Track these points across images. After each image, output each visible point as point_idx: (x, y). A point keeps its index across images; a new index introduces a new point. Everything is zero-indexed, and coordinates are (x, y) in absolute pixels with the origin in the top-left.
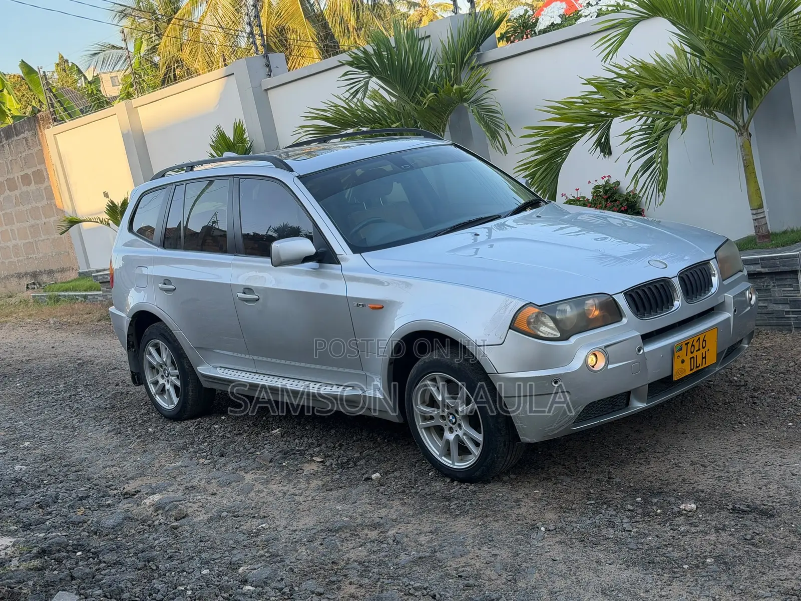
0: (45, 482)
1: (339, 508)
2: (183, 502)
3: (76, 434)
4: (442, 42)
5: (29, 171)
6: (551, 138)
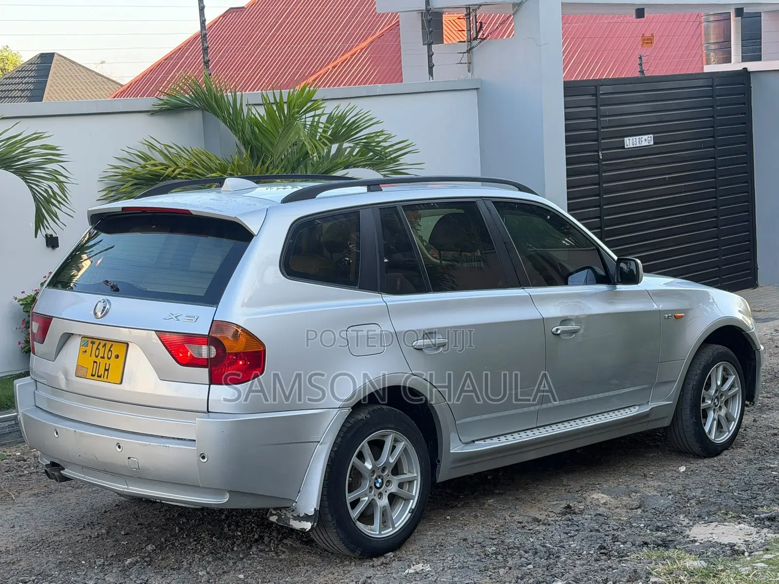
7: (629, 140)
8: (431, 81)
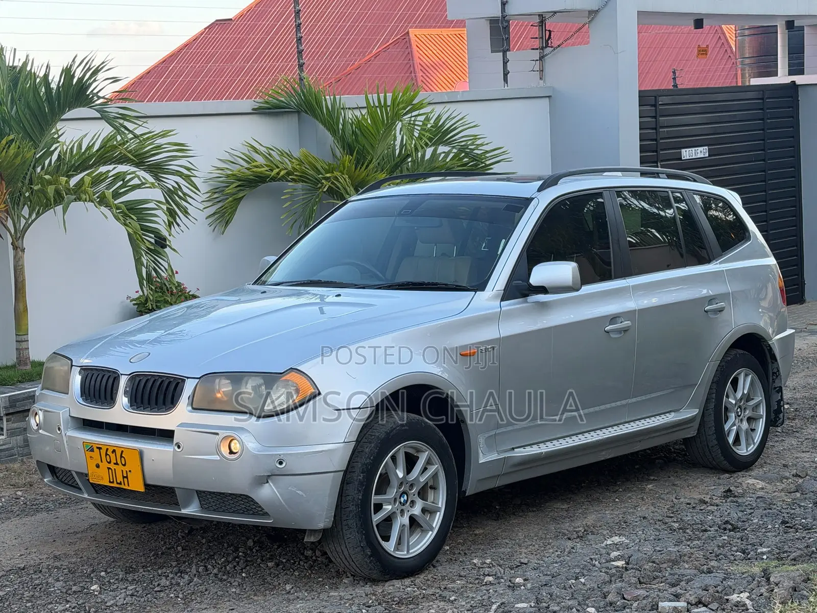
7: (686, 151)
8: (506, 88)
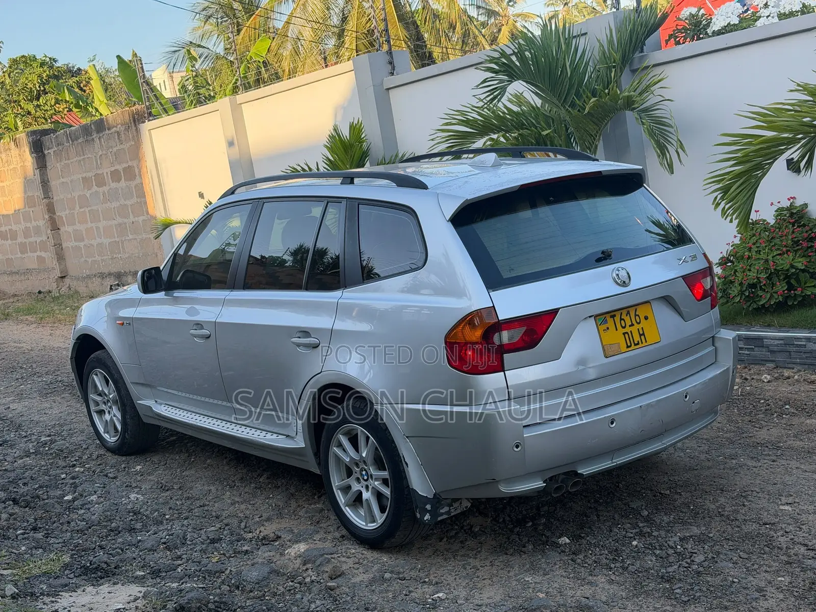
0: (167, 517)
1: (529, 579)
2: (336, 556)
3: (192, 460)
4: (599, 41)
5: (119, 167)
6: (753, 148)
